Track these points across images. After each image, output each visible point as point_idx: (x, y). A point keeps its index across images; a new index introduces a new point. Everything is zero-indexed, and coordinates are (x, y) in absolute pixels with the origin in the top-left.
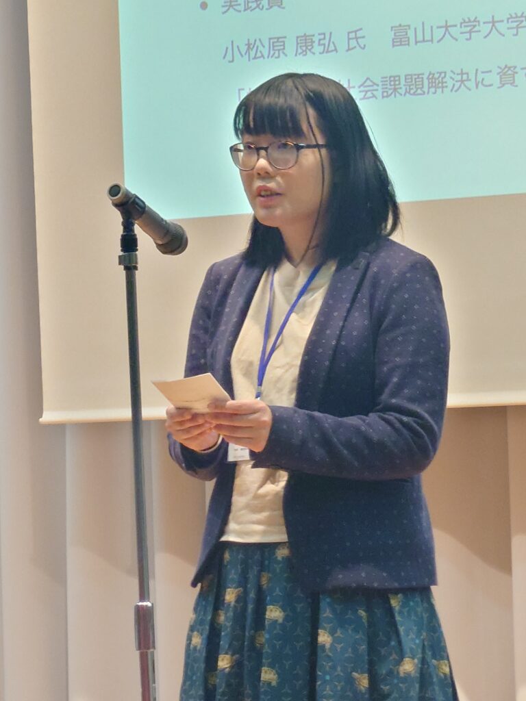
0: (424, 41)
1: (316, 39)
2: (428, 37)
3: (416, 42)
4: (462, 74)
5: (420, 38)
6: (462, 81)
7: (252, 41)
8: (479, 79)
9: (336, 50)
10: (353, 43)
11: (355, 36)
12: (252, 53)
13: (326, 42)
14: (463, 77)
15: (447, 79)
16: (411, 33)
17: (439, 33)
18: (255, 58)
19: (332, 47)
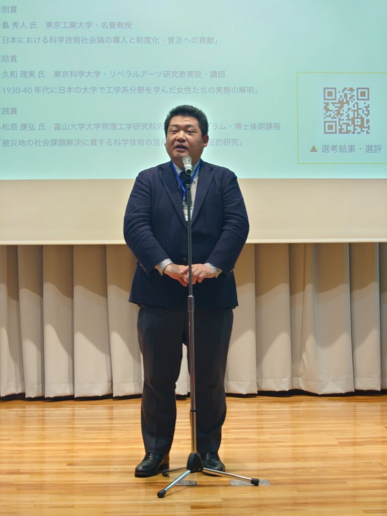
0: (66, 129)
1: (28, 125)
2: (67, 128)
3: (63, 129)
4: (78, 140)
5: (64, 128)
6: (78, 143)
7: (5, 124)
8: (84, 142)
9: (35, 129)
10: (41, 128)
11: (42, 125)
12: (5, 128)
13: (31, 126)
14: (79, 142)
15: (73, 142)
16: (61, 126)
17: (71, 127)
18: (6, 129)
19: (33, 128)
